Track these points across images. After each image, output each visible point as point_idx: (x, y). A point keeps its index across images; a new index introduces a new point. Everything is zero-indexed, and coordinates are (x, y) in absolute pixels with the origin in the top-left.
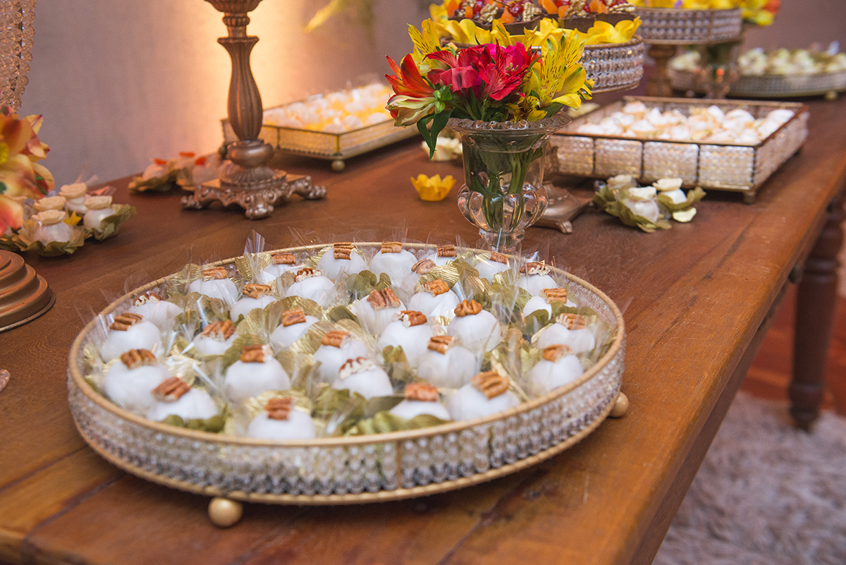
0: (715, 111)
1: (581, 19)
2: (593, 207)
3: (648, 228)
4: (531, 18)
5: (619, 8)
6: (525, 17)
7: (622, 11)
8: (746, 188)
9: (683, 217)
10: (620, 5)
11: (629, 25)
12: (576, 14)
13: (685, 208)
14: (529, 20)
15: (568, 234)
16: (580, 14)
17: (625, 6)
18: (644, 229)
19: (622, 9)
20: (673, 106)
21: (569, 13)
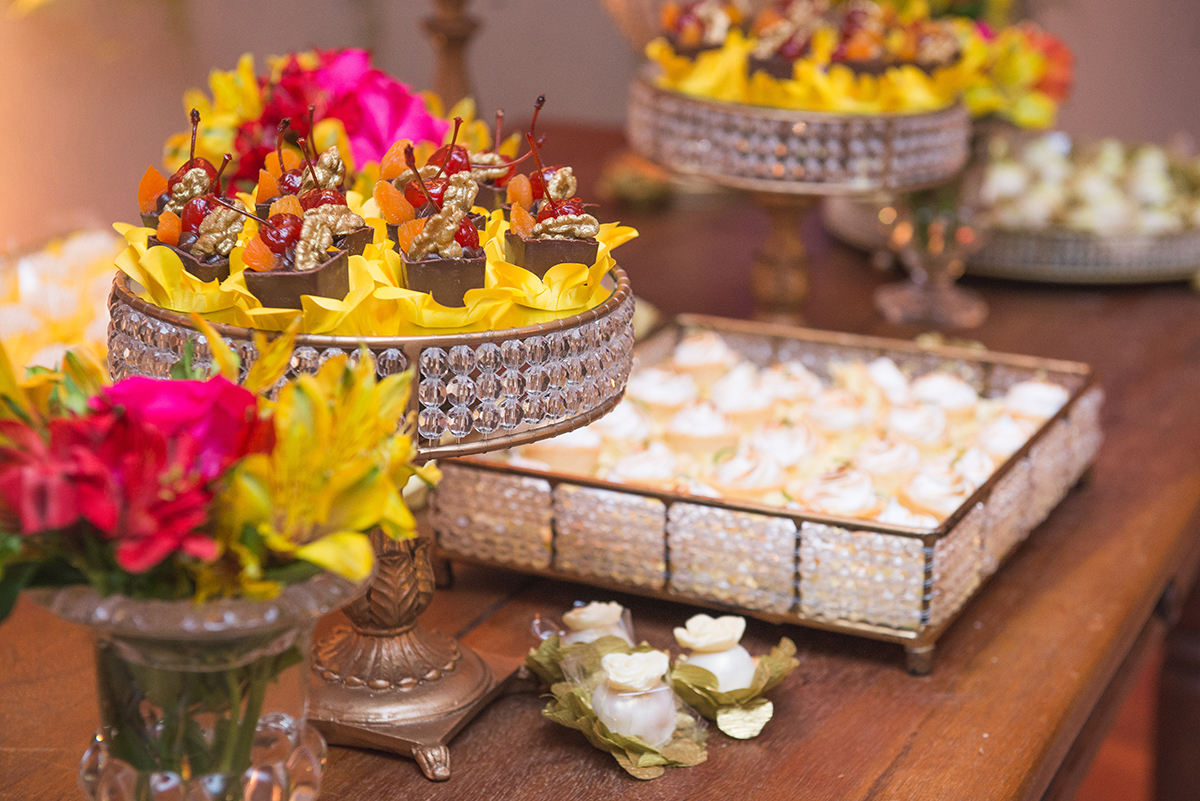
0: (885, 373)
1: (447, 264)
2: (528, 680)
3: (643, 766)
4: (321, 260)
5: (559, 225)
6: (300, 258)
7: (563, 233)
8: (912, 635)
9: (741, 724)
10: (561, 218)
11: (579, 272)
12: (436, 251)
13: (747, 701)
14: (311, 265)
15: (437, 780)
16: (447, 252)
17: (572, 222)
18: (632, 771)
19: (564, 228)
20: (795, 347)
21: (421, 245)
